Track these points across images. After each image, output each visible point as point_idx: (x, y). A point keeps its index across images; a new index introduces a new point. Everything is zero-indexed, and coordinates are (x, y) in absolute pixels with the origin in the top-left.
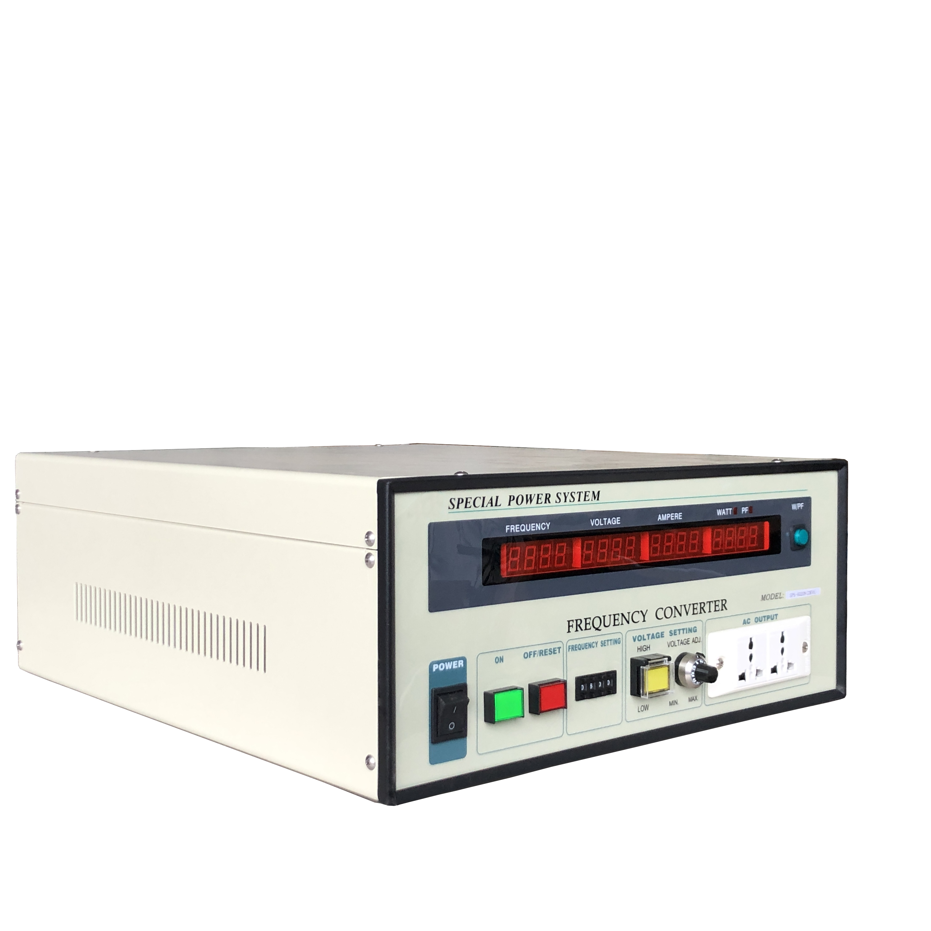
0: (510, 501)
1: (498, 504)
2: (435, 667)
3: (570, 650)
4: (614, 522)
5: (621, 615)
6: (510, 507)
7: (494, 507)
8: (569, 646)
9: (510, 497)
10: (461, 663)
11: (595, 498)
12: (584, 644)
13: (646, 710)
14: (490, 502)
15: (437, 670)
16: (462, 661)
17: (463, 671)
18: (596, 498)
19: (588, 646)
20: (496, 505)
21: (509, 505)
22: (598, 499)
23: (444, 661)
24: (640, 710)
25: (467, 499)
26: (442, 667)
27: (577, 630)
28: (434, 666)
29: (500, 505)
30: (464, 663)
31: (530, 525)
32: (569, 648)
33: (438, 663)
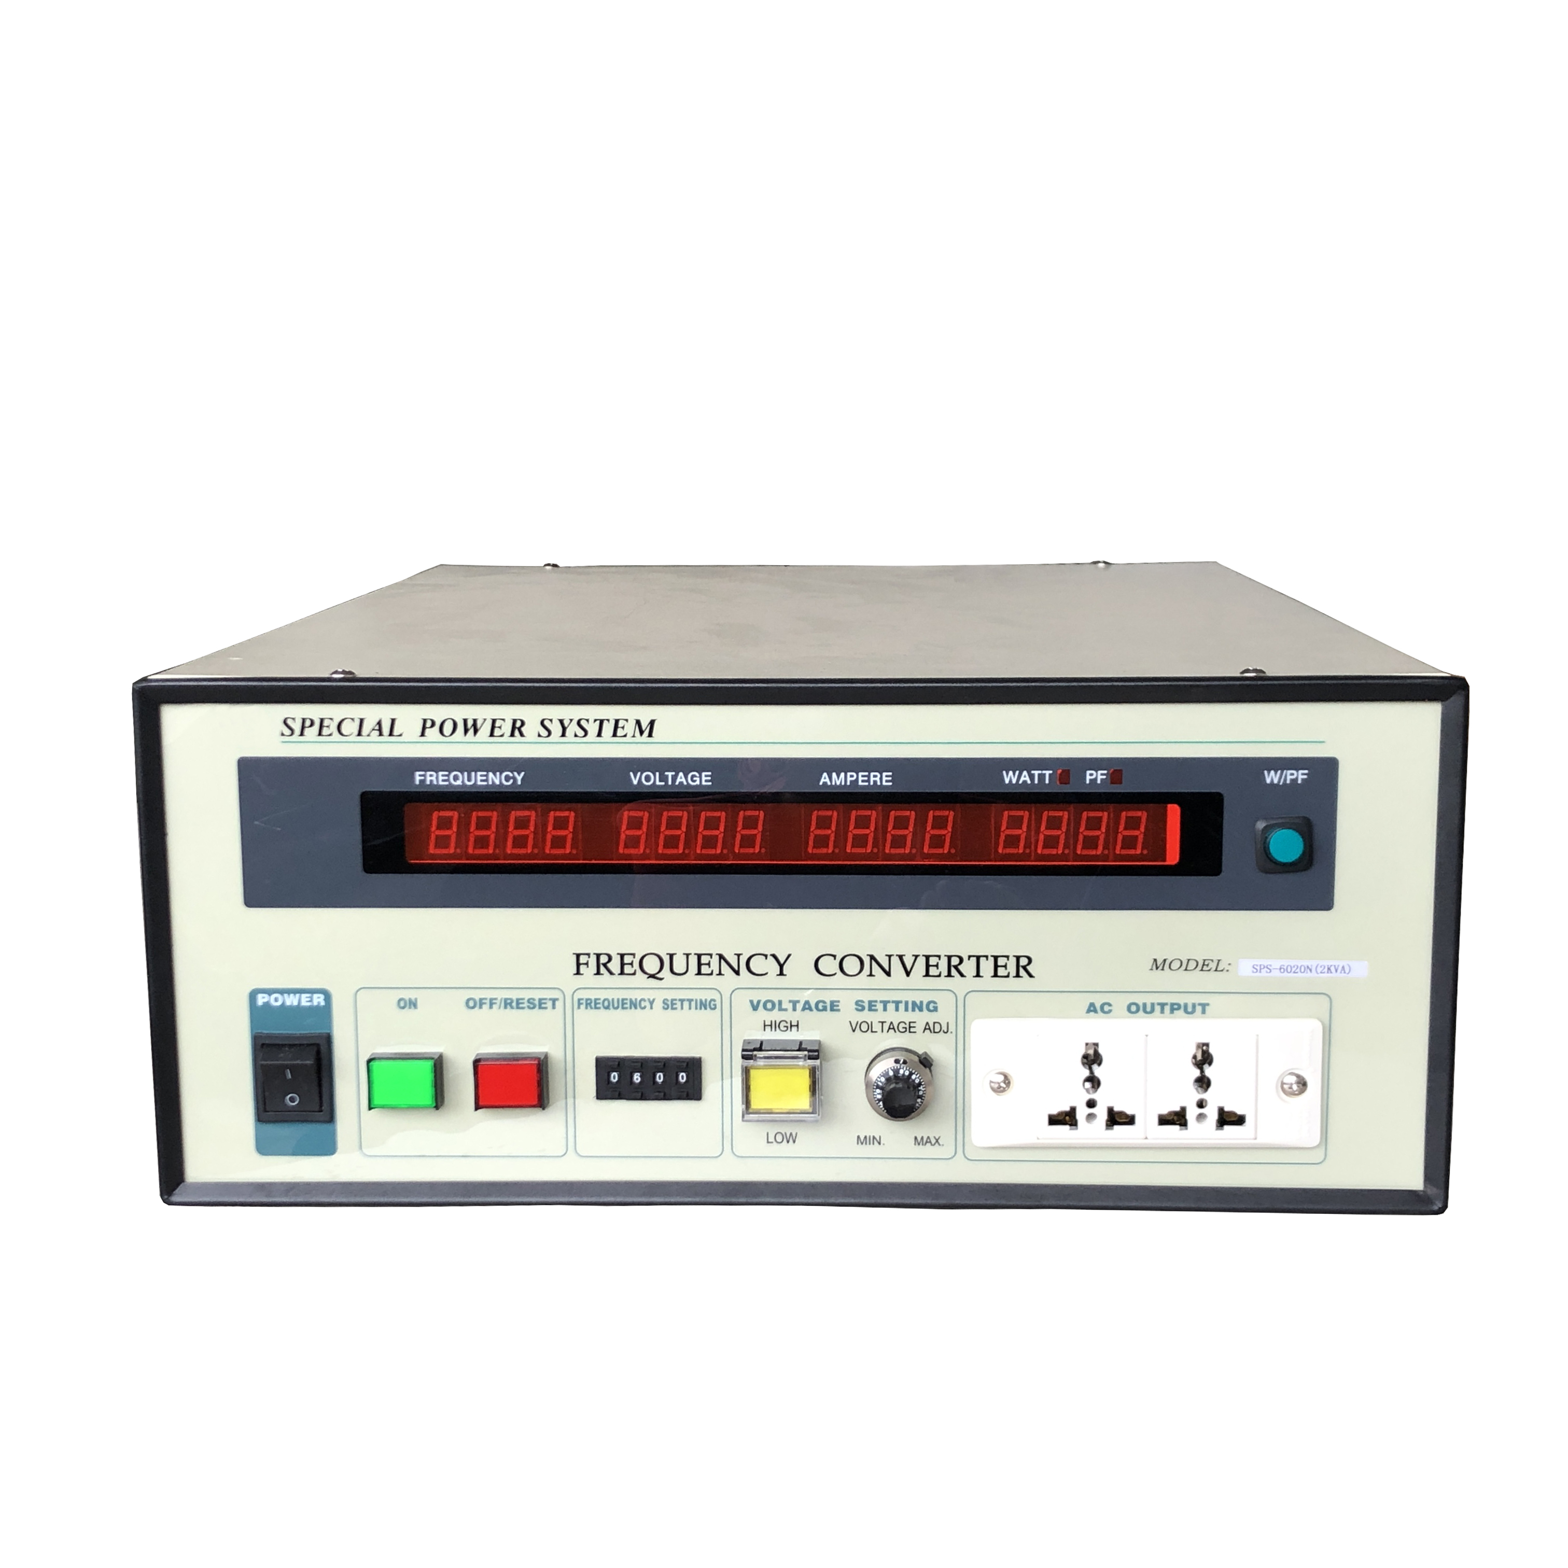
0: (424, 728)
1: (396, 732)
2: (261, 999)
3: (583, 1007)
4: (694, 781)
5: (716, 959)
6: (423, 739)
7: (386, 738)
8: (579, 1000)
9: (425, 721)
10: (319, 1000)
11: (642, 732)
12: (618, 1000)
13: (788, 1142)
14: (377, 728)
15: (267, 1004)
16: (322, 996)
17: (325, 1012)
18: (646, 733)
19: (629, 1004)
20: (391, 734)
21: (423, 735)
22: (650, 735)
23: (282, 992)
24: (771, 1139)
25: (322, 720)
26: (276, 1000)
27: (598, 973)
28: (260, 996)
29: (400, 735)
30: (325, 1000)
31: (473, 774)
32: (579, 1004)
33: (269, 992)
